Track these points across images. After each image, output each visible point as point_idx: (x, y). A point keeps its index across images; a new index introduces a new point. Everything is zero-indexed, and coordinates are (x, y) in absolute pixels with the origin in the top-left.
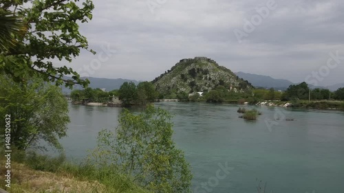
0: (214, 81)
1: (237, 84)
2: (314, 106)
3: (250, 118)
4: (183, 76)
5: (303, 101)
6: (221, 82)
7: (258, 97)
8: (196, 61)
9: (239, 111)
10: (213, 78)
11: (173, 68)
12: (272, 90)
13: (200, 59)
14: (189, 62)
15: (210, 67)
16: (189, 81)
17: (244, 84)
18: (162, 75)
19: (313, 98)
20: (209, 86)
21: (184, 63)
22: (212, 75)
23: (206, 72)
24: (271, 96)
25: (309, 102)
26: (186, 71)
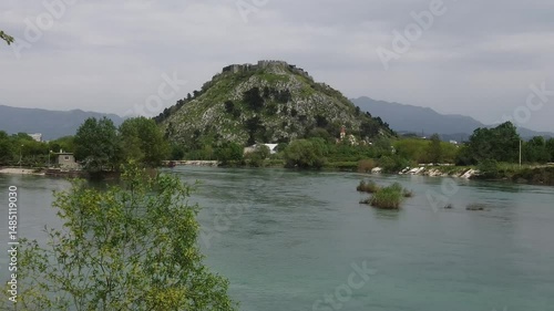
0: (302, 118)
1: (356, 124)
2: (530, 178)
3: (386, 204)
4: (229, 105)
5: (505, 166)
6: (321, 121)
7: (405, 155)
8: (260, 69)
9: (361, 189)
10: (301, 112)
11: (206, 87)
12: (435, 139)
13: (270, 65)
14: (245, 72)
15: (293, 84)
16: (245, 117)
17: (372, 127)
18: (181, 103)
19: (528, 158)
20: (293, 129)
21: (234, 75)
22: (298, 103)
23: (285, 97)
24: (434, 153)
25: (519, 167)
26: (238, 93)
